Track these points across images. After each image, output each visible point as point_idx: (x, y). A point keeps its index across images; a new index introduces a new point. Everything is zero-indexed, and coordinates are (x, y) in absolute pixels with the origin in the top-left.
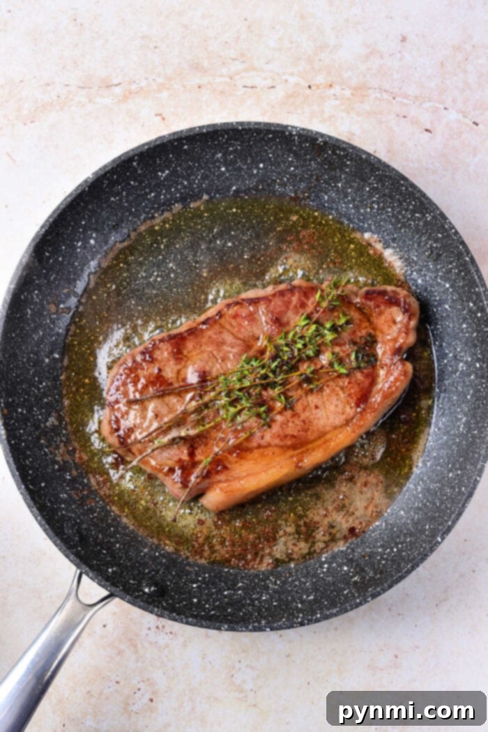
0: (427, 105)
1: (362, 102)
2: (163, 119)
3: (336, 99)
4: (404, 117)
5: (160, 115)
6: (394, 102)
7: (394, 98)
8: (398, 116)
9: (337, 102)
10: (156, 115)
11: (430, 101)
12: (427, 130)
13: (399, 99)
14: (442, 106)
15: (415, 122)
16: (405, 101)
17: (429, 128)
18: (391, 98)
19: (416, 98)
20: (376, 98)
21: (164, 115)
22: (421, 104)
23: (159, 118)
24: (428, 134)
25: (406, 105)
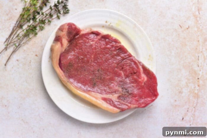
0: (192, 118)
1: (193, 96)
2: (187, 29)
3: (194, 88)
4: (188, 111)
5: (189, 28)
6: (193, 107)
7: (194, 107)
8: (188, 109)
9: (193, 88)
10: (189, 26)
11: (193, 120)
12: (183, 119)
13: (194, 109)
14: (191, 124)
15: (186, 114)
16: (193, 111)
17: (184, 119)
18: (194, 106)
19: (194, 115)
20: (194, 101)
21: (189, 29)
22: (192, 117)
23: (188, 27)
24: (182, 119)
25: (192, 111)
